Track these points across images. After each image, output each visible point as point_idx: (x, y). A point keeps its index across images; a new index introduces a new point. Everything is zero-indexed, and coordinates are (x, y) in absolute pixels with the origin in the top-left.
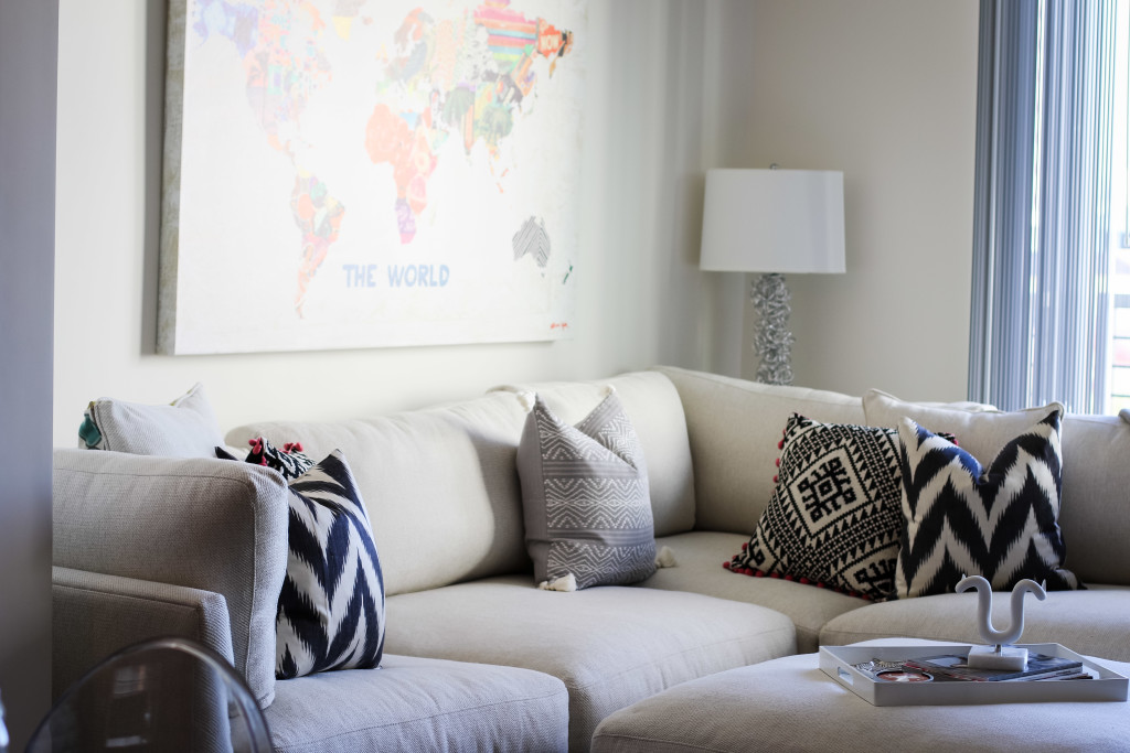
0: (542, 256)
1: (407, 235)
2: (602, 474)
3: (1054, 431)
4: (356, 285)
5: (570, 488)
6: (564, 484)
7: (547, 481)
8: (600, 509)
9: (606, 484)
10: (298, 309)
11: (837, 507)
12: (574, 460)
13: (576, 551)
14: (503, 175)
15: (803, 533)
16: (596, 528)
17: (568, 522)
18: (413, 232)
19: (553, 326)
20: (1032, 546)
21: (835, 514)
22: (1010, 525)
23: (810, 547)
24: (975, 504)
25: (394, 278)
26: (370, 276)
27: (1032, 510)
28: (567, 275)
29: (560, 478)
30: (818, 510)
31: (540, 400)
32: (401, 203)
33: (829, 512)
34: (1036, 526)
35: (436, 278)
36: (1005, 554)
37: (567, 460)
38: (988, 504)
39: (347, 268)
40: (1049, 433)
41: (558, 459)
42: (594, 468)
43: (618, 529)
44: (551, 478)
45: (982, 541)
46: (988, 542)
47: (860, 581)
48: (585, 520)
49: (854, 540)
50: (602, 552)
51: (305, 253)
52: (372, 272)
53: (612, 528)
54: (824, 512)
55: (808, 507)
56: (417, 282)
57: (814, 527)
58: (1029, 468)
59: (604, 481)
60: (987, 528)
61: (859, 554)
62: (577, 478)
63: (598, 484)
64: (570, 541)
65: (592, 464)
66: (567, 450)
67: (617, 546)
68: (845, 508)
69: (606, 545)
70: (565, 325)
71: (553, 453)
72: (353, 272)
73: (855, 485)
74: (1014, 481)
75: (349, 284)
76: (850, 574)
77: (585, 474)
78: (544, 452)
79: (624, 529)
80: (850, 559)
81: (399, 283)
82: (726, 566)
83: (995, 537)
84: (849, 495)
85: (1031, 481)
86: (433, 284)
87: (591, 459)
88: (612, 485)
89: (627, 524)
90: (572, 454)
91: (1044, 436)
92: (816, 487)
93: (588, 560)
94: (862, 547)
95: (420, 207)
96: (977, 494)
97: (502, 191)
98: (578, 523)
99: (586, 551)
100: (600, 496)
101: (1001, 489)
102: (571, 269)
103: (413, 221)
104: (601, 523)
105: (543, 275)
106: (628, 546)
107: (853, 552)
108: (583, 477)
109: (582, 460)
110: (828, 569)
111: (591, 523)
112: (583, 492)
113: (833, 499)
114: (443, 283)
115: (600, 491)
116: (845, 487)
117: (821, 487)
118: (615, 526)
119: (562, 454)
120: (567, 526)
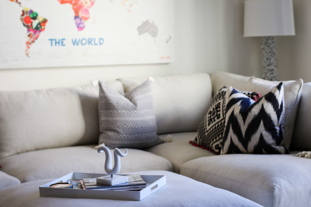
0: (154, 34)
1: (80, 28)
2: (119, 108)
3: (278, 91)
4: (56, 45)
5: (108, 113)
6: (106, 112)
7: (101, 111)
8: (118, 121)
9: (121, 112)
10: (27, 54)
11: (215, 121)
12: (109, 103)
13: (108, 135)
14: (130, 6)
15: (205, 130)
16: (117, 127)
17: (107, 125)
18: (84, 27)
19: (162, 58)
20: (261, 136)
21: (214, 123)
22: (253, 128)
23: (206, 136)
24: (240, 119)
25: (75, 43)
26: (62, 43)
27: (262, 122)
28: (168, 40)
29: (105, 110)
30: (210, 122)
31: (100, 82)
32: (76, 17)
33: (212, 122)
34: (264, 128)
35: (97, 42)
36: (250, 139)
37: (107, 103)
38: (244, 119)
39: (51, 40)
40: (275, 91)
41: (104, 103)
42: (116, 106)
43: (126, 128)
44: (102, 110)
45: (241, 134)
46: (244, 134)
47: (216, 149)
48: (112, 125)
49: (217, 133)
50: (118, 136)
51: (29, 36)
52: (64, 41)
53: (123, 128)
54: (211, 122)
55: (208, 120)
56: (87, 44)
57: (208, 128)
58: (263, 105)
59: (120, 111)
60: (244, 129)
61: (218, 138)
62: (110, 110)
63: (117, 112)
64: (107, 132)
65: (116, 105)
66: (107, 100)
67: (126, 134)
68: (217, 121)
69: (120, 134)
70: (168, 58)
71: (103, 101)
72: (54, 42)
73: (221, 113)
74: (256, 110)
75: (52, 45)
76: (214, 146)
77: (113, 108)
78: (101, 100)
79: (129, 128)
80: (215, 140)
81: (78, 44)
82: (191, 142)
83: (246, 132)
84: (218, 116)
85: (262, 110)
86: (95, 44)
87: (115, 103)
88: (124, 112)
89: (131, 126)
90: (108, 101)
91: (273, 92)
92: (212, 113)
93: (113, 139)
94: (219, 135)
95: (86, 19)
96: (240, 115)
97: (130, 12)
98: (110, 126)
99: (112, 136)
100: (118, 116)
101: (249, 114)
102: (170, 38)
103: (83, 23)
104: (118, 126)
105: (155, 40)
106: (132, 134)
107: (216, 138)
108: (112, 109)
109: (112, 103)
110: (209, 144)
111: (114, 126)
112: (111, 115)
113: (214, 118)
114: (101, 44)
115: (118, 114)
116: (218, 113)
117: (213, 113)
118: (125, 127)
119: (105, 101)
120: (107, 127)
